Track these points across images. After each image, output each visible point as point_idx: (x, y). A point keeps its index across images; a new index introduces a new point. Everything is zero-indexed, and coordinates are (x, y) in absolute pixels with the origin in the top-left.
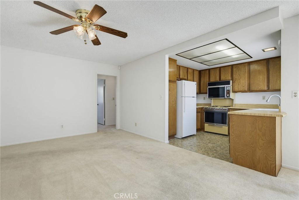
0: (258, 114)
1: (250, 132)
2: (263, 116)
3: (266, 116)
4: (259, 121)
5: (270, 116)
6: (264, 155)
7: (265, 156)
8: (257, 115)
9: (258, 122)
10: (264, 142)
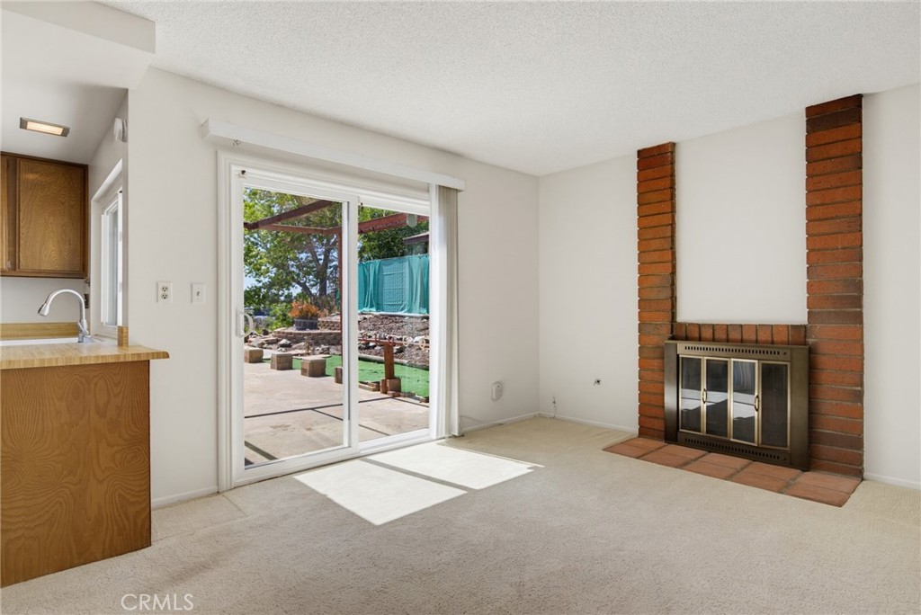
0: (97, 357)
1: (66, 427)
2: (113, 361)
3: (122, 360)
4: (96, 384)
5: (136, 359)
6: (117, 494)
7: (120, 494)
8: (93, 362)
9: (92, 385)
10: (115, 448)
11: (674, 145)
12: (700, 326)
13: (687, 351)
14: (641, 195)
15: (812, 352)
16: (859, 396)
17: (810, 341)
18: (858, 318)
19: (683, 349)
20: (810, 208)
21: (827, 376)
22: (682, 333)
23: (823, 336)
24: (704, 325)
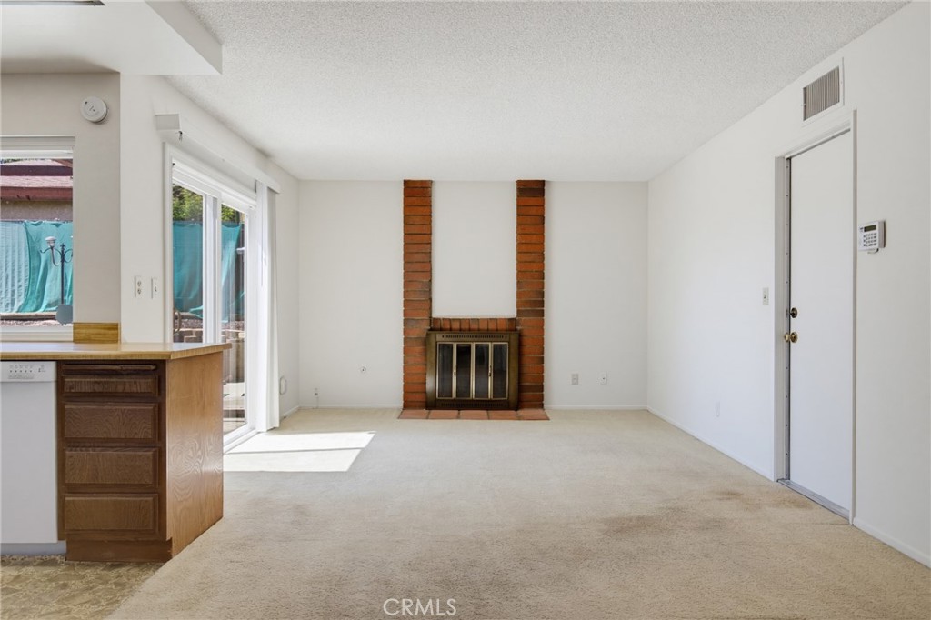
11: (432, 182)
12: (450, 320)
13: (443, 339)
14: (406, 216)
15: (520, 336)
16: (541, 360)
17: (519, 328)
18: (541, 313)
19: (440, 338)
20: (519, 244)
21: (527, 349)
22: (436, 326)
23: (526, 325)
24: (454, 320)
